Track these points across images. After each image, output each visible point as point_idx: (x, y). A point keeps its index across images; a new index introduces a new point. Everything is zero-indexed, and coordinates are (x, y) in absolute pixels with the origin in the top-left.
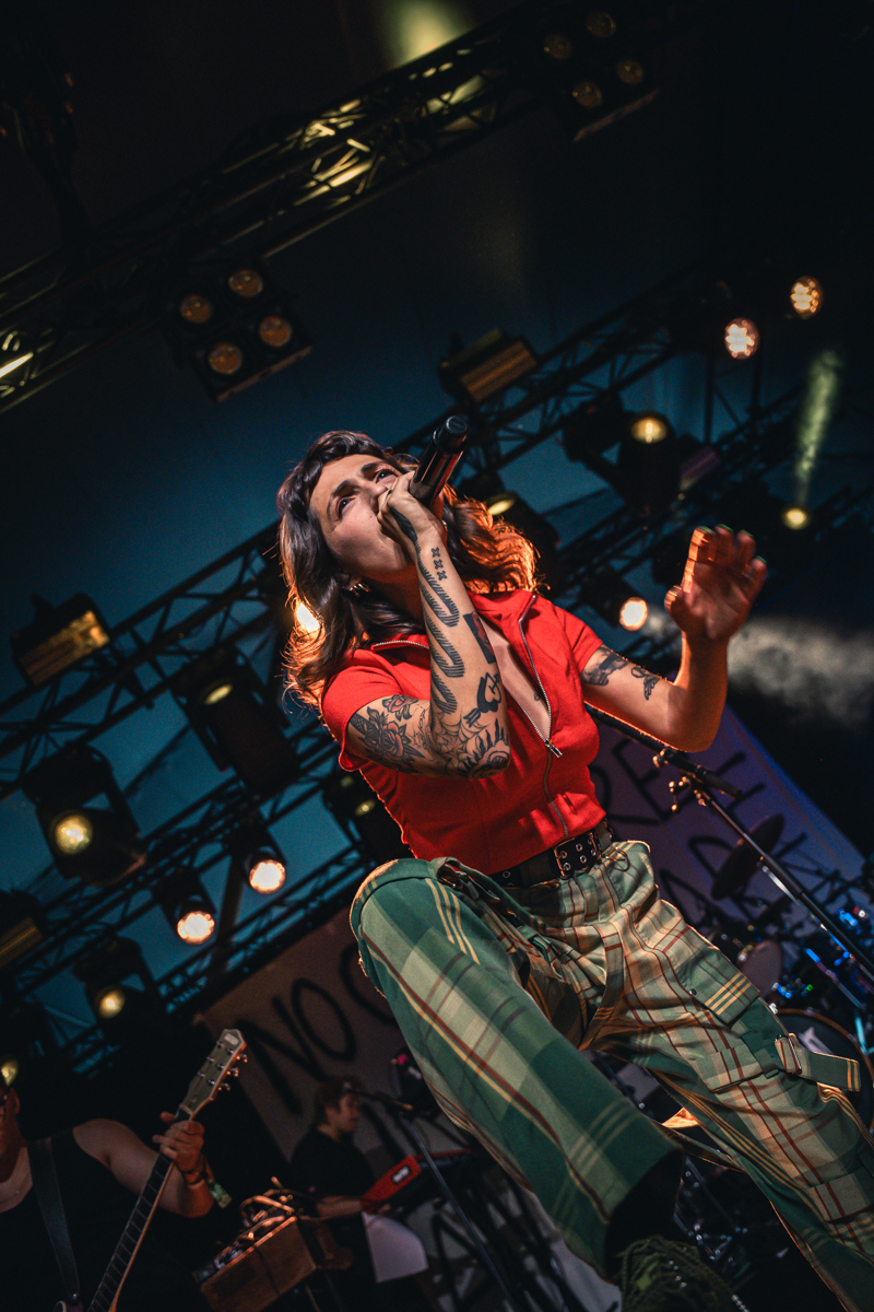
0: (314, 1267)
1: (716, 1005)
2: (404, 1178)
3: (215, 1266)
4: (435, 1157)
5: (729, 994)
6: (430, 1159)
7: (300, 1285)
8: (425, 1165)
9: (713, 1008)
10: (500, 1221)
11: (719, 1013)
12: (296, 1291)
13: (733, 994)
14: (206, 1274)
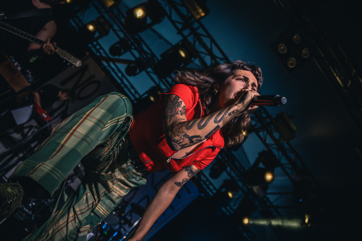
0: (17, 91)
2: (43, 117)
3: (15, 62)
4: (50, 125)
5: (102, 211)
8: (48, 122)
10: (33, 145)
11: (96, 208)
12: (10, 87)
14: (13, 60)
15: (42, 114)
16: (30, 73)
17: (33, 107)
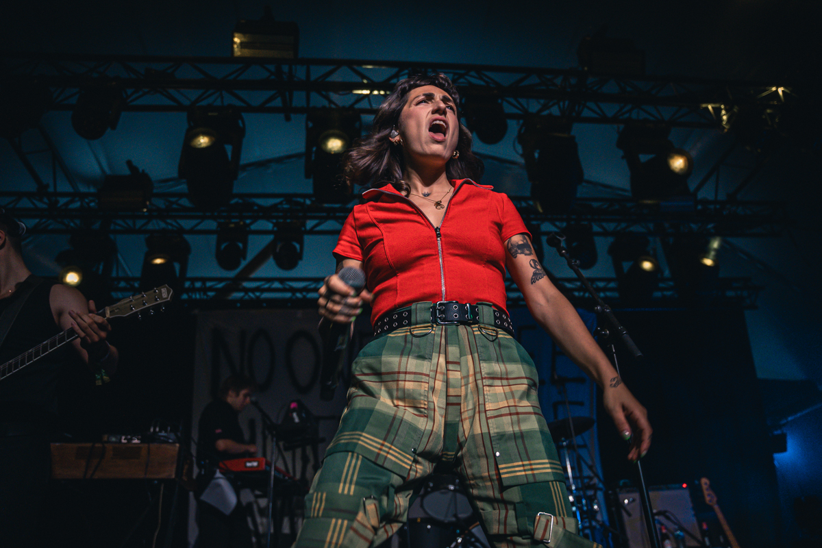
0: (173, 476)
1: (505, 470)
3: (121, 439)
4: (277, 469)
5: (522, 468)
6: (273, 469)
7: (161, 481)
8: (268, 468)
9: (501, 471)
11: (503, 476)
12: (156, 482)
13: (525, 470)
14: (114, 439)
15: (246, 467)
16: (157, 429)
17: (221, 473)
